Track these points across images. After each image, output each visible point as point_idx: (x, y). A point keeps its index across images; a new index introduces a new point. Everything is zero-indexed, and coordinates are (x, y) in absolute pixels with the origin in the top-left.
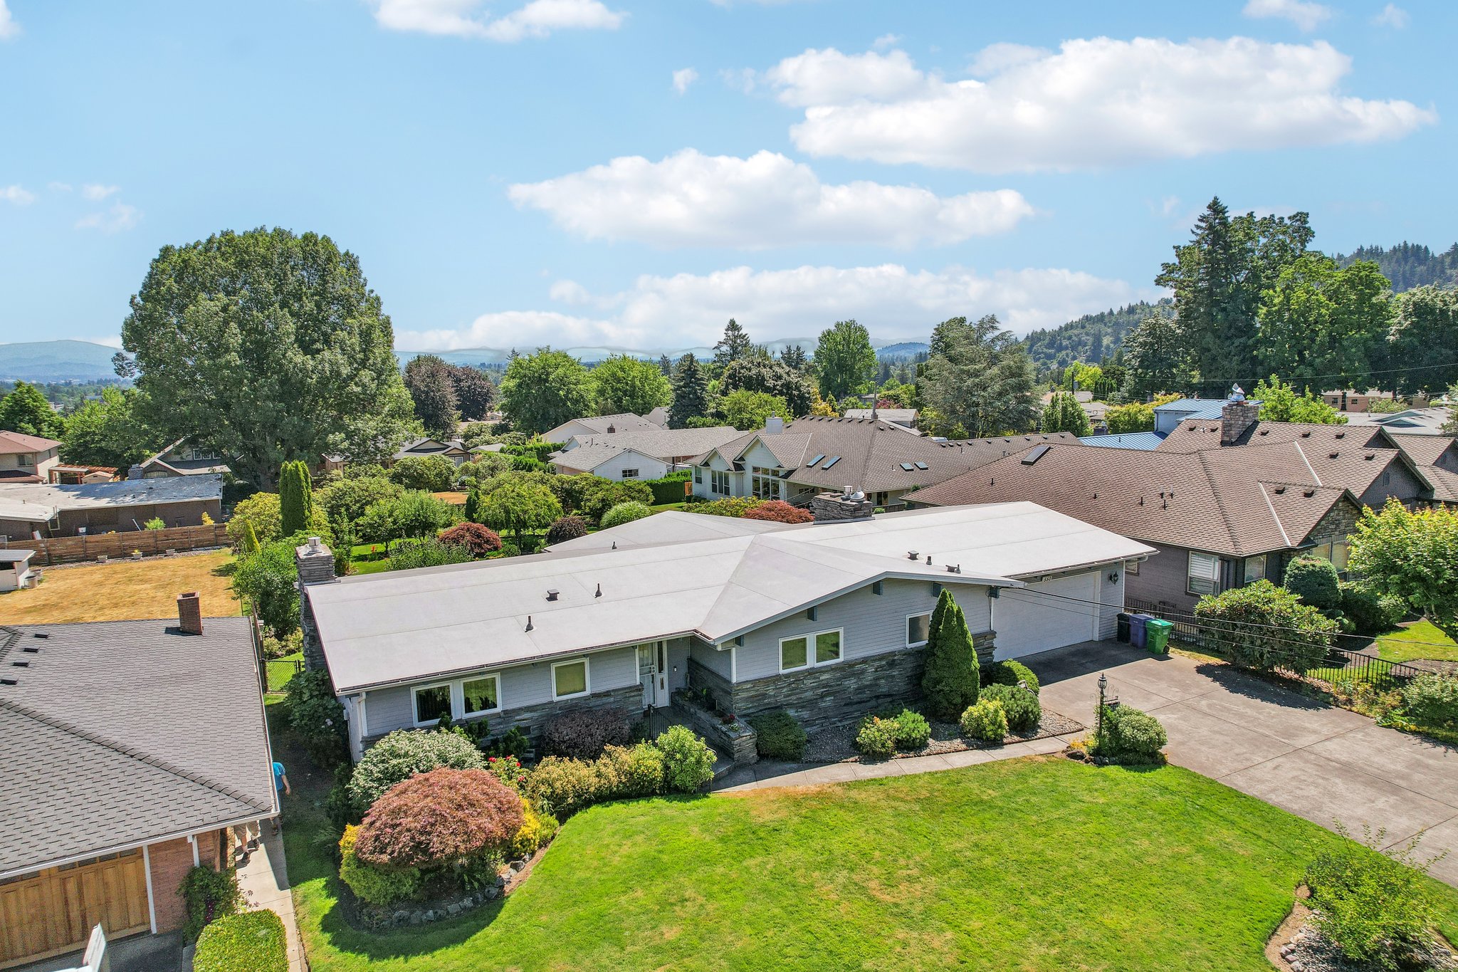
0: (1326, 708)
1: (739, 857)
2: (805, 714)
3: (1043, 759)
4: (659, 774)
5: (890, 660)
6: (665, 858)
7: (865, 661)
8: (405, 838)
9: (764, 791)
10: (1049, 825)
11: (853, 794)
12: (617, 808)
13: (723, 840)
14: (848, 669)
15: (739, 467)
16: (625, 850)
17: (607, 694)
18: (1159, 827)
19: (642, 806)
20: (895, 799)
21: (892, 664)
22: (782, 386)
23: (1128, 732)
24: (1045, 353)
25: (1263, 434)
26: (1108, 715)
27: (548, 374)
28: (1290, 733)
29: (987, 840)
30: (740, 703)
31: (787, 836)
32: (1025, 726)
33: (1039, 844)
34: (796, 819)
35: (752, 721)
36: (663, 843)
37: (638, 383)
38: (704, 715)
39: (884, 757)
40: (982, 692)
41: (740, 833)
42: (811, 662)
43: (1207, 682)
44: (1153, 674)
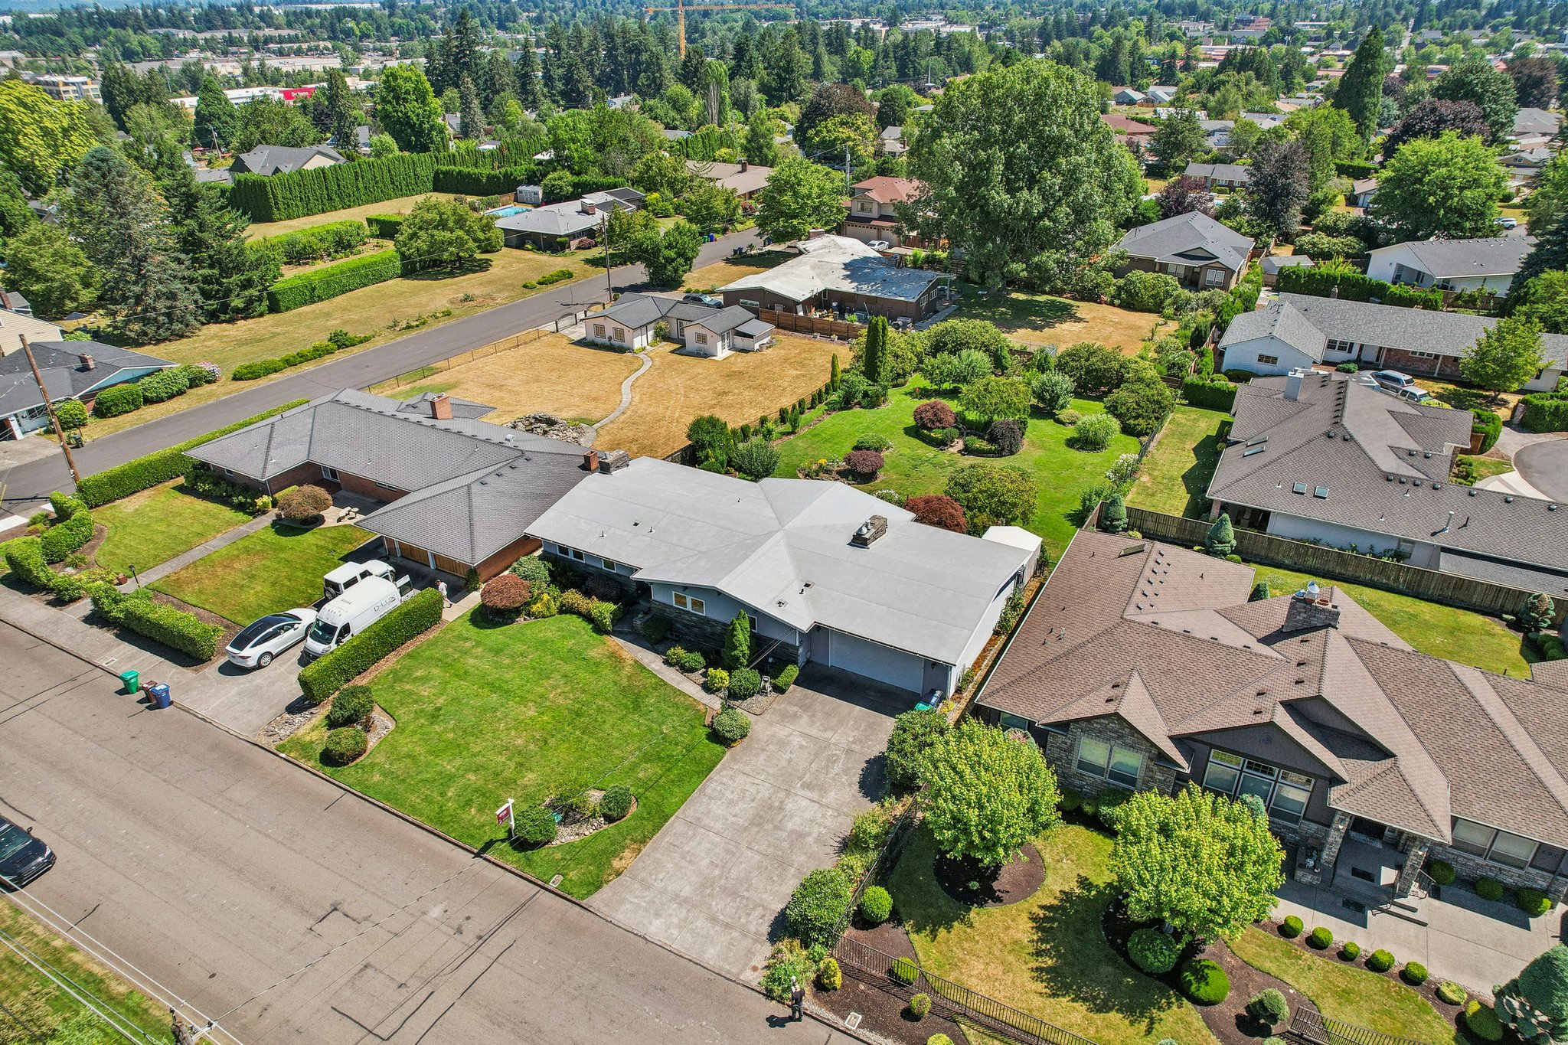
0: (873, 802)
4: (596, 616)
6: (548, 644)
12: (578, 619)
14: (706, 621)
17: (622, 576)
19: (582, 624)
30: (654, 609)
32: (731, 697)
42: (689, 607)
43: (876, 750)
44: (873, 727)
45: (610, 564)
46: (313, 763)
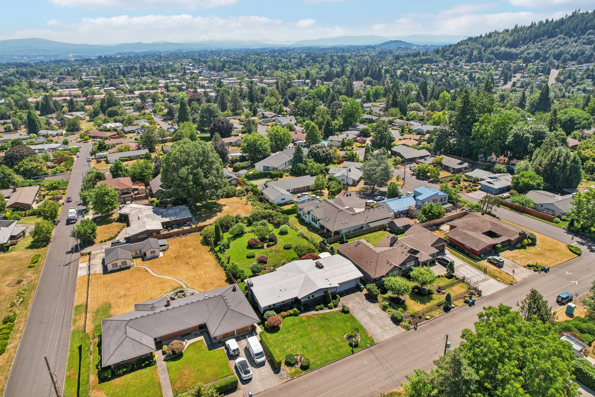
0: (375, 303)
1: (301, 324)
2: (310, 303)
3: (335, 311)
5: (321, 296)
7: (318, 297)
8: (272, 324)
9: (304, 315)
10: (332, 321)
11: (313, 316)
14: (316, 298)
15: (309, 213)
16: (290, 323)
17: (287, 303)
18: (343, 322)
19: (291, 317)
20: (318, 317)
23: (345, 309)
24: (449, 57)
25: (396, 243)
26: (344, 306)
28: (368, 307)
29: (325, 323)
30: (302, 304)
31: (306, 321)
32: (336, 306)
33: (330, 324)
34: (307, 319)
35: (304, 306)
36: (294, 322)
38: (298, 304)
39: (318, 310)
40: (331, 301)
41: (301, 321)
42: (311, 298)
43: (364, 297)
44: (358, 295)
45: (283, 302)
46: (304, 372)
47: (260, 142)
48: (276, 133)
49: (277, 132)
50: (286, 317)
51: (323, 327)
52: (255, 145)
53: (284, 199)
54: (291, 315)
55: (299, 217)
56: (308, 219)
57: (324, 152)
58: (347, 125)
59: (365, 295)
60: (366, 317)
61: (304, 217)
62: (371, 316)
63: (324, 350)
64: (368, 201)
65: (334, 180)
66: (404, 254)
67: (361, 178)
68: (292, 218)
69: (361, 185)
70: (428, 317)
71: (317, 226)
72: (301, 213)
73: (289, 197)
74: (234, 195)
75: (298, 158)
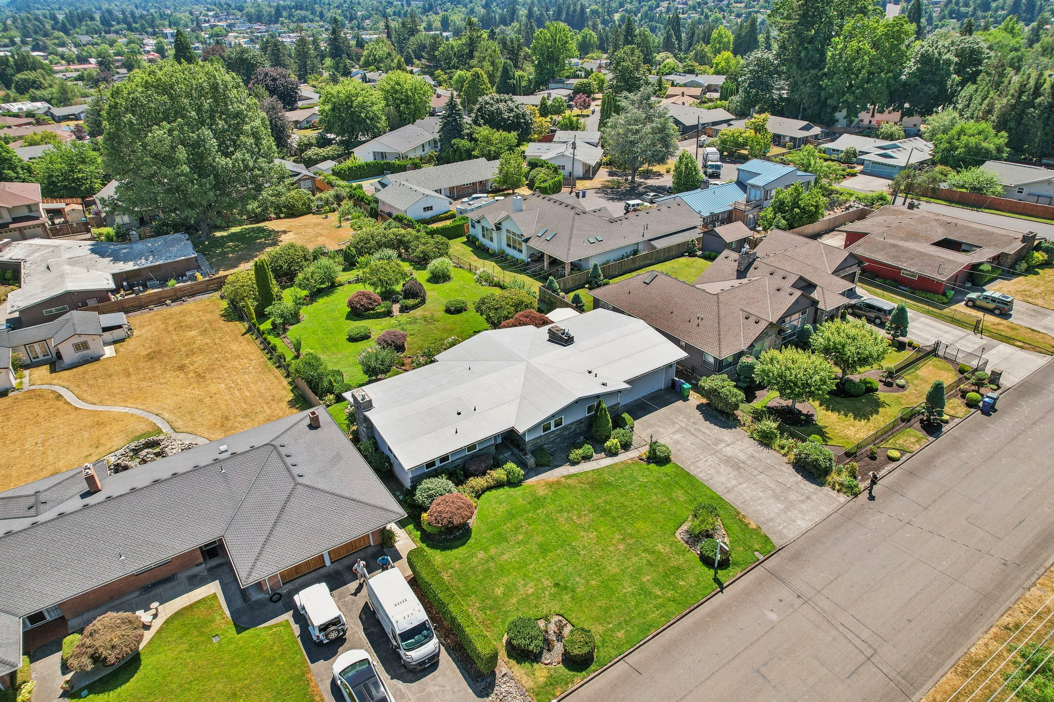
0: (735, 428)
1: (536, 509)
2: (551, 445)
3: (630, 461)
4: (506, 478)
5: (580, 422)
6: (514, 512)
7: (572, 424)
8: (445, 520)
9: (539, 481)
10: (627, 492)
11: (568, 481)
12: (494, 491)
13: (530, 503)
14: (566, 428)
15: (498, 227)
16: (501, 510)
17: (484, 449)
18: (660, 491)
19: (501, 491)
20: (581, 483)
21: (581, 423)
22: (514, 116)
23: (658, 453)
25: (755, 269)
26: (653, 445)
27: (352, 102)
28: (718, 441)
29: (608, 498)
30: (529, 447)
31: (549, 500)
32: (626, 446)
33: (623, 500)
34: (551, 493)
35: (533, 453)
36: (511, 505)
37: (410, 93)
38: (515, 450)
39: (578, 463)
40: (613, 432)
41: (534, 500)
42: (553, 428)
43: (698, 415)
44: (679, 411)
45: (471, 447)
46: (579, 678)
47: (360, 99)
48: (398, 87)
49: (398, 84)
50: (484, 491)
51: (605, 513)
52: (351, 106)
53: (430, 208)
54: (499, 485)
55: (471, 242)
56: (496, 243)
57: (511, 110)
58: (544, 80)
59: (699, 407)
60: (723, 468)
61: (486, 242)
62: (735, 465)
63: (628, 588)
64: (631, 202)
65: (542, 166)
66: (782, 292)
67: (599, 165)
68: (457, 246)
69: (603, 176)
70: (895, 454)
71: (524, 256)
72: (477, 232)
73: (442, 204)
74: (308, 211)
75: (451, 128)
